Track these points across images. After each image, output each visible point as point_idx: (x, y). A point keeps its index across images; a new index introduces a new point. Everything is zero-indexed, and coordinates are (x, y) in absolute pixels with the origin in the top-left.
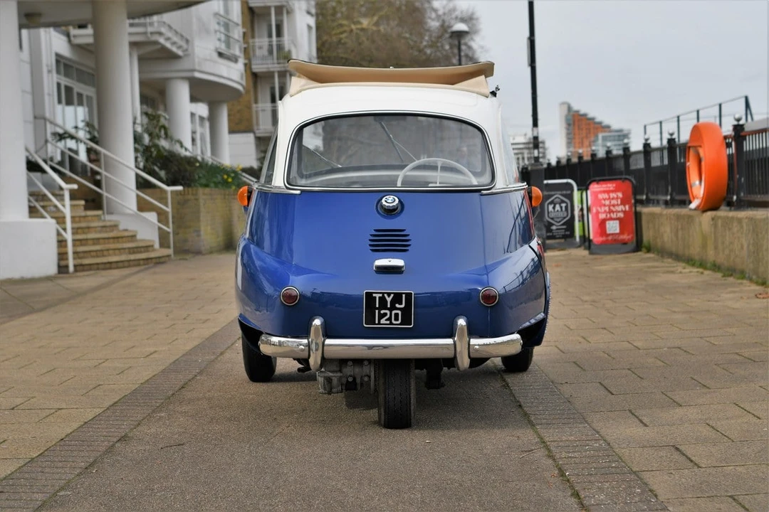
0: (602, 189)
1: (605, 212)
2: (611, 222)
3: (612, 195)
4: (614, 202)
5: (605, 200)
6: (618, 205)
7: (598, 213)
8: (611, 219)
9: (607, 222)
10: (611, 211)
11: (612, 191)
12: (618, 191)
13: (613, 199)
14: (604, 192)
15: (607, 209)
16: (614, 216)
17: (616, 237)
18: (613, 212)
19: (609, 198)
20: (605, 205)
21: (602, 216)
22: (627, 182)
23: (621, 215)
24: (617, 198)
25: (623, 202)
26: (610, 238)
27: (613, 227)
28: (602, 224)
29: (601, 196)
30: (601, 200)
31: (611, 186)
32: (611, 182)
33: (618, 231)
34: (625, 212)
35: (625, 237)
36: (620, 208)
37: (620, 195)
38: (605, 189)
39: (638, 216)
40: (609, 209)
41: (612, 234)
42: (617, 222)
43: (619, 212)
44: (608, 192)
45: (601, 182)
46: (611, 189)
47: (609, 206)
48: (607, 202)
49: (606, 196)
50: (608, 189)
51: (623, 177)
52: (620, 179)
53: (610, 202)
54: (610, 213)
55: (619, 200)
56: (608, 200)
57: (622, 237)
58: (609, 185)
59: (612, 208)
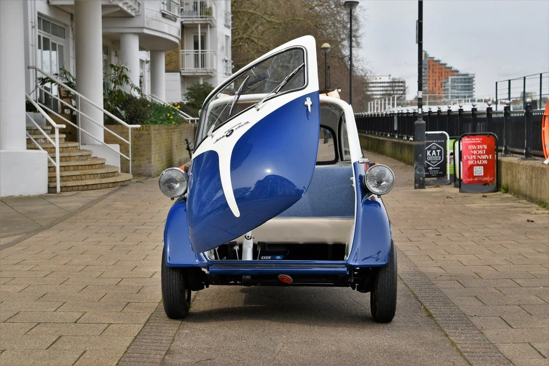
0: (471, 142)
1: (473, 159)
2: (478, 167)
3: (479, 147)
4: (480, 152)
5: (473, 150)
6: (483, 154)
7: (468, 160)
8: (478, 165)
9: (474, 167)
10: (478, 159)
11: (480, 144)
12: (484, 144)
13: (479, 150)
14: (473, 144)
15: (475, 157)
16: (480, 162)
17: (481, 179)
18: (479, 160)
19: (477, 149)
20: (473, 154)
21: (471, 163)
22: (492, 137)
23: (485, 162)
24: (483, 149)
25: (487, 153)
26: (476, 179)
27: (479, 171)
28: (471, 168)
29: (470, 147)
30: (470, 150)
31: (478, 140)
32: (479, 136)
33: (482, 174)
34: (488, 160)
35: (488, 179)
36: (484, 157)
37: (485, 147)
38: (474, 142)
39: (498, 163)
40: (477, 156)
41: (478, 176)
42: (483, 167)
43: (484, 160)
44: (476, 144)
45: (472, 137)
46: (479, 142)
47: (476, 154)
48: (475, 152)
49: (474, 147)
50: (476, 142)
51: (488, 133)
52: (486, 134)
53: (477, 152)
54: (477, 160)
55: (484, 151)
56: (476, 150)
57: (485, 179)
58: (477, 139)
59: (478, 156)
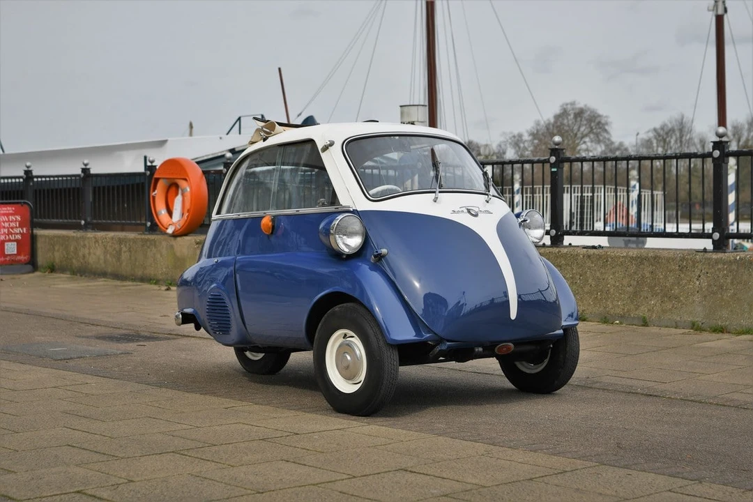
1: (5, 233)
2: (10, 243)
3: (11, 218)
4: (13, 224)
5: (4, 222)
6: (16, 227)
8: (10, 241)
9: (6, 244)
10: (10, 233)
11: (12, 214)
12: (17, 215)
13: (12, 222)
14: (4, 215)
15: (6, 231)
16: (12, 238)
17: (13, 258)
18: (12, 234)
19: (9, 221)
20: (4, 227)
21: (2, 238)
22: (26, 206)
23: (19, 237)
24: (16, 221)
25: (21, 226)
26: (8, 259)
27: (11, 248)
31: (10, 209)
32: (12, 205)
33: (15, 252)
34: (22, 234)
35: (22, 258)
36: (18, 231)
37: (19, 218)
38: (5, 212)
39: (33, 238)
40: (8, 231)
41: (10, 255)
42: (16, 243)
43: (17, 234)
44: (7, 215)
46: (11, 212)
47: (8, 228)
48: (7, 225)
49: (5, 218)
50: (7, 212)
51: (22, 201)
52: (18, 203)
53: (9, 225)
54: (8, 235)
55: (18, 223)
56: (7, 222)
57: (19, 258)
58: (8, 208)
59: (11, 230)
